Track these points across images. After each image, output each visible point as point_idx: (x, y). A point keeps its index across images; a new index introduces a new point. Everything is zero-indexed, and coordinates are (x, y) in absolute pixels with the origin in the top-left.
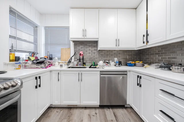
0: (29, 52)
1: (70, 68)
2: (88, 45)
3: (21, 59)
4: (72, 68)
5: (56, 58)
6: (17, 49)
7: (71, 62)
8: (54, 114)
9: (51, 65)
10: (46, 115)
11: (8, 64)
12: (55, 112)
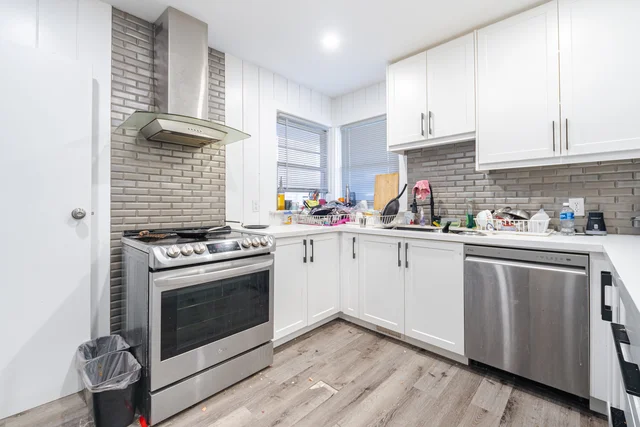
0: (310, 190)
1: (391, 228)
2: (449, 156)
3: (294, 205)
4: (398, 228)
5: (364, 202)
6: (289, 186)
7: (396, 212)
8: (343, 333)
9: (345, 219)
10: (327, 330)
11: (275, 214)
12: (347, 330)
